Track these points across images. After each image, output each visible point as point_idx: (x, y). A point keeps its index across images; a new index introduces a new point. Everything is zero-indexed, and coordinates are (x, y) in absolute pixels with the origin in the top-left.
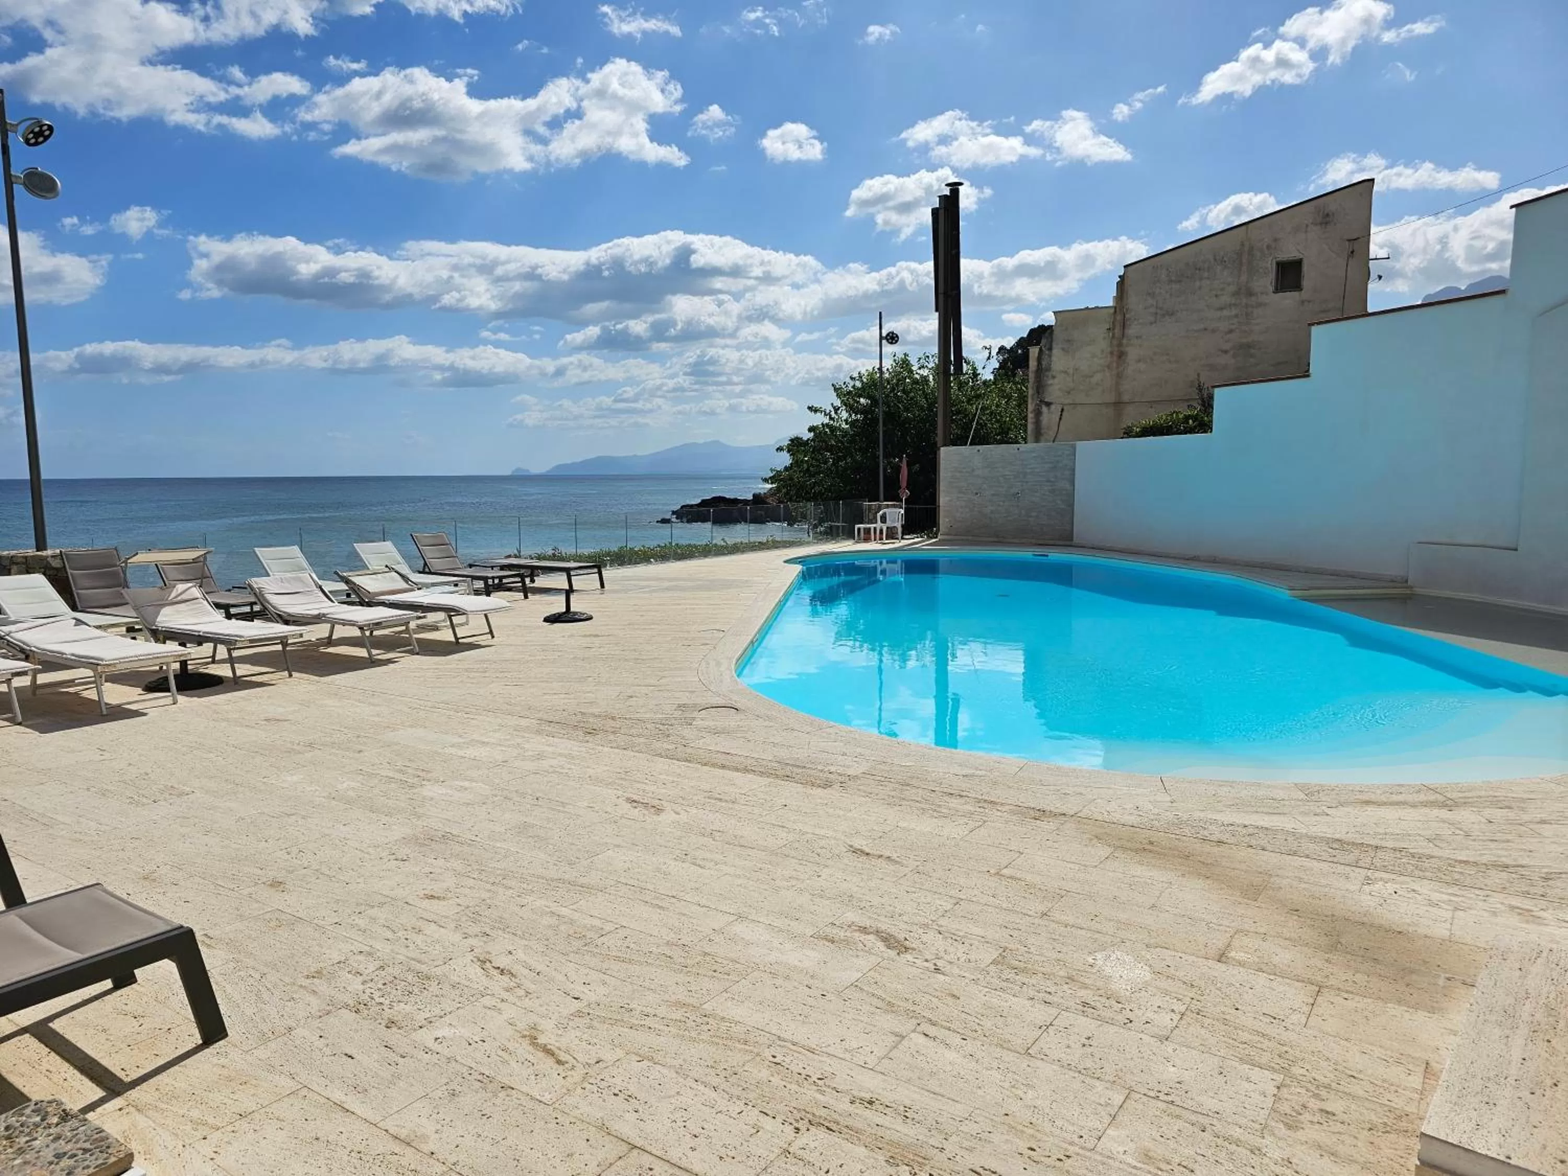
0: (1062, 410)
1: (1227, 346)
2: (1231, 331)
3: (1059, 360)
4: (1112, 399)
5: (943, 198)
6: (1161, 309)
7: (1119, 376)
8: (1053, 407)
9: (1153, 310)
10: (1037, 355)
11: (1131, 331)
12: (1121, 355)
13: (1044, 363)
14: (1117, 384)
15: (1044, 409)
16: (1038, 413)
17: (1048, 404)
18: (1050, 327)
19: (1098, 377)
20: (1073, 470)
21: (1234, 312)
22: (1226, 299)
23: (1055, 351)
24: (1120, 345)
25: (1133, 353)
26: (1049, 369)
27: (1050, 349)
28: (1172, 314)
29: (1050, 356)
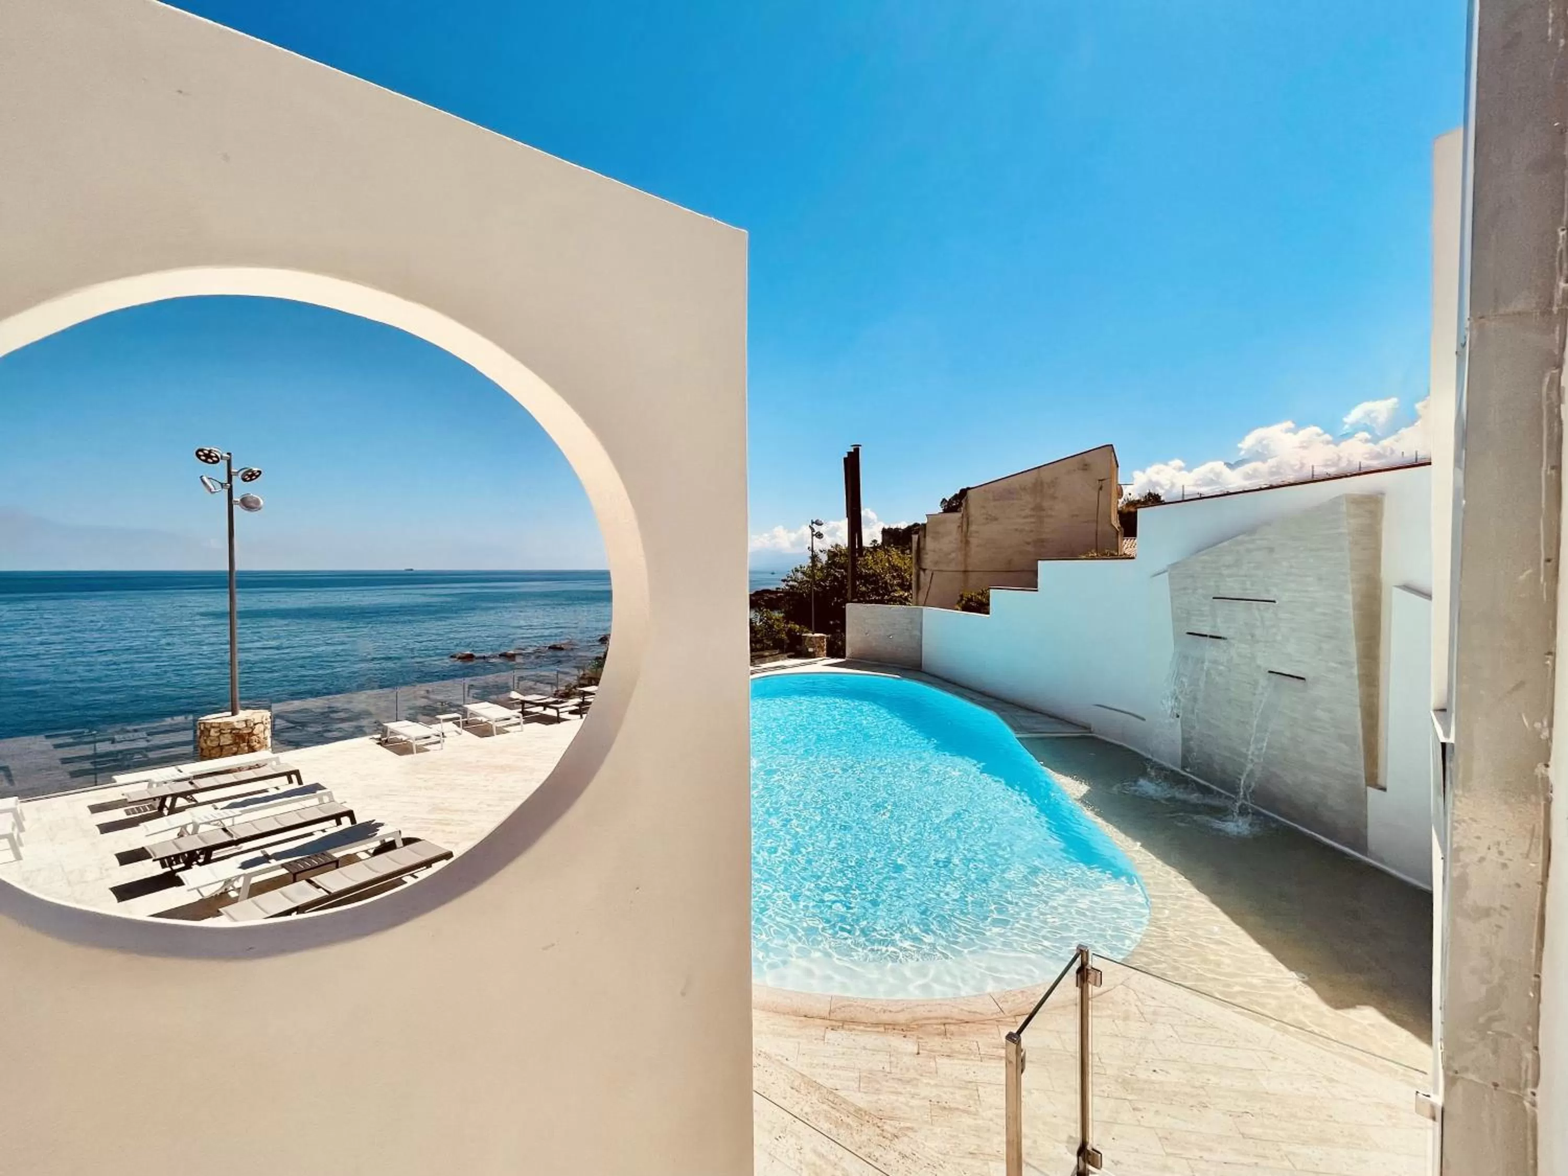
0: (932, 574)
1: (1029, 540)
2: (1032, 531)
3: (930, 544)
4: (962, 569)
5: (849, 453)
6: (990, 515)
7: (966, 556)
8: (927, 572)
9: (985, 516)
10: (916, 540)
11: (973, 528)
12: (967, 543)
13: (922, 545)
14: (965, 560)
15: (922, 573)
16: (918, 576)
17: (924, 570)
18: (924, 525)
19: (953, 555)
20: (921, 624)
21: (1033, 520)
22: (1028, 512)
23: (927, 538)
24: (966, 536)
25: (974, 541)
26: (924, 548)
27: (925, 537)
28: (996, 519)
29: (925, 541)
